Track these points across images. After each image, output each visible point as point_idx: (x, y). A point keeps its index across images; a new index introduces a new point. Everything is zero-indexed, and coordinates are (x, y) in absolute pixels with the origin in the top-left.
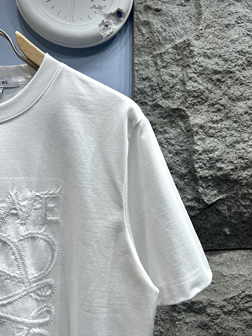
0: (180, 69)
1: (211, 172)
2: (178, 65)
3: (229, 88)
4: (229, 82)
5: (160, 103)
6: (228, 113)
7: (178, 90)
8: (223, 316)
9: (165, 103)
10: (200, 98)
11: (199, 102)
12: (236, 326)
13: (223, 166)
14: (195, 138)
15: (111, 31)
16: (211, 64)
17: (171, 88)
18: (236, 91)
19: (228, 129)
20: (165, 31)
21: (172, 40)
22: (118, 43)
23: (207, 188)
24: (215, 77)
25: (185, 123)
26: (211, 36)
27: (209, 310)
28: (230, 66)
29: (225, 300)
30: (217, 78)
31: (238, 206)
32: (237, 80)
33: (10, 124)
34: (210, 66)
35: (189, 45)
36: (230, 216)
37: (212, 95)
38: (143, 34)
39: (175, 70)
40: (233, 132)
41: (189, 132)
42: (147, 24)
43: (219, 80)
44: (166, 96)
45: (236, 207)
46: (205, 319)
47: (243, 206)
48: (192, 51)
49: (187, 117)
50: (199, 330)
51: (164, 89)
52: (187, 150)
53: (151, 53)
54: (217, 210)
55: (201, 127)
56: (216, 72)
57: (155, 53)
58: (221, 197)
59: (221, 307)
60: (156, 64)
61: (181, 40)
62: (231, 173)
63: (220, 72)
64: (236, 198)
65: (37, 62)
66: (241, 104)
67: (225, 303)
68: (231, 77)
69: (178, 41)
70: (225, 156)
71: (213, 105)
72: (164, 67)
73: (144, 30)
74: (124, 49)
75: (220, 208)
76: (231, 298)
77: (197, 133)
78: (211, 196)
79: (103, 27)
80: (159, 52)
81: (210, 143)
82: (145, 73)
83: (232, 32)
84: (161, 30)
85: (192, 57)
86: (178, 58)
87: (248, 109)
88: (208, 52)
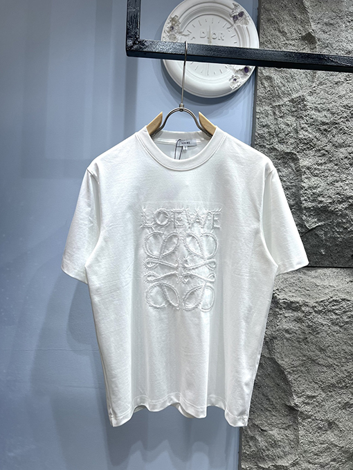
0: (294, 119)
1: (313, 204)
2: (293, 116)
3: (334, 137)
4: (335, 131)
5: (276, 147)
6: (331, 158)
7: (291, 137)
8: (314, 313)
9: (280, 147)
10: (309, 145)
11: (308, 148)
12: (324, 323)
13: (323, 199)
14: (303, 177)
15: (238, 84)
16: (320, 117)
17: (286, 135)
18: (339, 139)
19: (329, 170)
20: (284, 86)
21: (290, 95)
22: (242, 92)
23: (309, 216)
24: (322, 128)
25: (295, 164)
26: (322, 92)
27: (303, 309)
28: (336, 118)
29: (317, 302)
30: (324, 129)
31: (333, 232)
32: (341, 130)
33: (195, 170)
34: (319, 119)
35: (303, 100)
36: (326, 240)
37: (319, 143)
38: (265, 87)
39: (291, 120)
40: (333, 173)
41: (299, 172)
42: (269, 78)
43: (325, 130)
44: (281, 142)
45: (332, 233)
46: (300, 314)
47: (337, 232)
48: (305, 105)
49: (298, 159)
50: (294, 323)
51: (280, 135)
52: (295, 186)
53: (271, 104)
54: (316, 234)
55: (308, 168)
56: (324, 124)
57: (274, 104)
58: (320, 224)
59: (314, 307)
60: (274, 113)
61: (297, 95)
62: (330, 205)
63: (327, 124)
64: (332, 226)
65: (211, 132)
66: (342, 150)
67: (316, 305)
68: (336, 128)
69: (295, 96)
70: (326, 192)
71: (320, 150)
72: (281, 117)
73: (266, 84)
74: (247, 98)
75: (318, 233)
76: (322, 301)
77: (305, 173)
78: (312, 223)
79: (232, 80)
80: (278, 104)
81: (314, 181)
82: (265, 121)
83: (341, 88)
84: (280, 84)
85: (305, 111)
86: (294, 109)
87: (348, 155)
88: (319, 106)
